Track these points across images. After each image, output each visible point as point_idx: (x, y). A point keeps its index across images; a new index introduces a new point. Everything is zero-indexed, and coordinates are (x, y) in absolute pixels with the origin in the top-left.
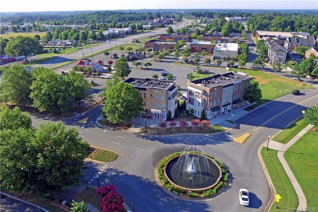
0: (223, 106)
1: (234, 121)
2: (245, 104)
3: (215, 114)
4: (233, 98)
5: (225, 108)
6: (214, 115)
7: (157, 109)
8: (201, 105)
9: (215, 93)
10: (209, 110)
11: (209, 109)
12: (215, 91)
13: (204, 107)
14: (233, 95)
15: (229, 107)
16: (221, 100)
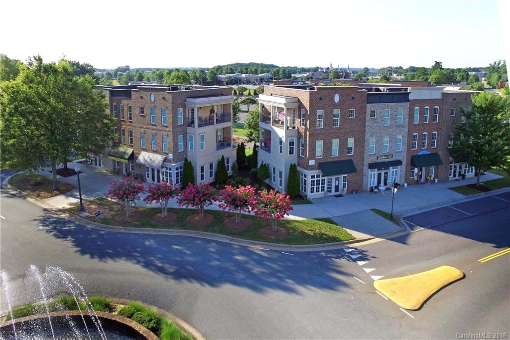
0: (372, 166)
1: (406, 215)
2: (457, 177)
3: (341, 187)
4: (410, 146)
5: (379, 175)
6: (333, 189)
7: (154, 152)
8: (286, 148)
9: (336, 111)
10: (312, 168)
11: (312, 162)
12: (336, 106)
13: (299, 157)
14: (411, 137)
15: (395, 174)
16: (361, 142)
